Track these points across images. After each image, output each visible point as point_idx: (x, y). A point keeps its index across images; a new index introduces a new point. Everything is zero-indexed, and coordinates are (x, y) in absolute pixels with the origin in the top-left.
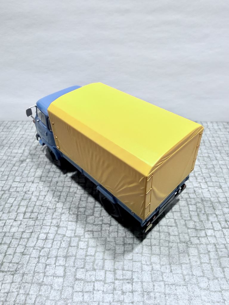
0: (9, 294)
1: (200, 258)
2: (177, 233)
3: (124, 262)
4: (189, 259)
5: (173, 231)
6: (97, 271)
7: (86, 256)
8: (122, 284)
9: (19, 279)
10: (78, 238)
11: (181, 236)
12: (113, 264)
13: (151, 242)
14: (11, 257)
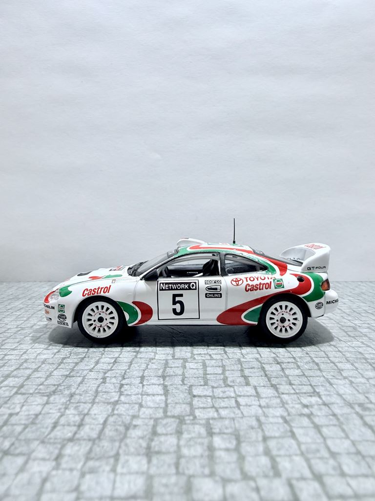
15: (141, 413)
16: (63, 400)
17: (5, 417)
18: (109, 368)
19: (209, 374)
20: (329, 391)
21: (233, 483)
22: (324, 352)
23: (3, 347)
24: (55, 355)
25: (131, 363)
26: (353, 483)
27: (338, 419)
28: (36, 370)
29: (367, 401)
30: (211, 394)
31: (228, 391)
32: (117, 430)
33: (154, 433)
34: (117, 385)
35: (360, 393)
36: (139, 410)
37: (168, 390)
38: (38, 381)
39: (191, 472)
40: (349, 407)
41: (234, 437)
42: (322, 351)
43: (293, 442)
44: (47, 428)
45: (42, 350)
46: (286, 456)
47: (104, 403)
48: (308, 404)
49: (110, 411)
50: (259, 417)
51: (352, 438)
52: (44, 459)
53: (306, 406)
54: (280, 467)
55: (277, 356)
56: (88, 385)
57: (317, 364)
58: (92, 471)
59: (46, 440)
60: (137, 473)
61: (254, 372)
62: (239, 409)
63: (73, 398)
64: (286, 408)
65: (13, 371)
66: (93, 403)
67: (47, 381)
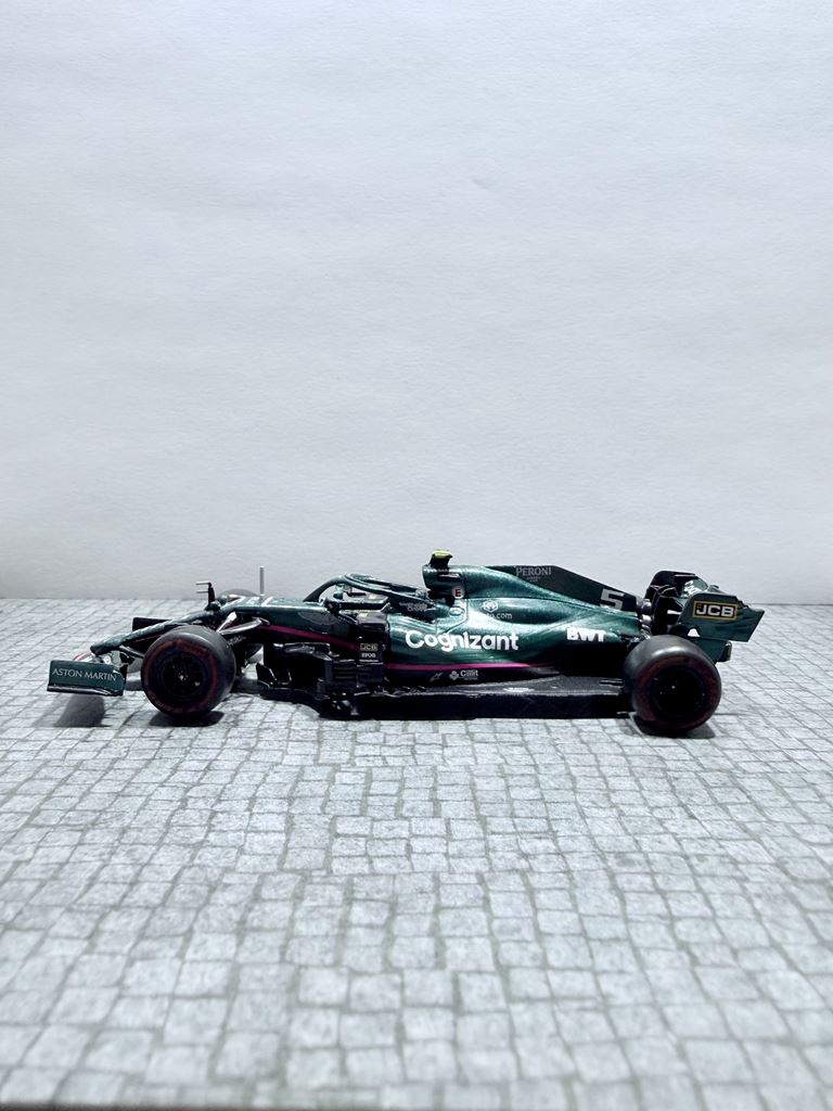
0: (67, 867)
1: (785, 794)
2: (687, 757)
3: (511, 804)
4: (749, 797)
5: (672, 753)
6: (413, 820)
7: (367, 795)
8: (517, 840)
9: (108, 837)
10: (330, 768)
11: (702, 761)
12: (472, 807)
13: (599, 771)
14: (77, 800)
15: (239, 864)
16: (109, 839)
17: (8, 867)
18: (196, 779)
19: (372, 795)
20: (575, 831)
21: (366, 978)
22: (596, 755)
23: (4, 736)
24: (100, 752)
25: (237, 771)
26: (555, 979)
27: (571, 879)
28: (63, 782)
29: (634, 848)
30: (367, 833)
31: (399, 826)
32: (194, 892)
33: (256, 898)
34: (204, 812)
35: (629, 834)
36: (237, 858)
37: (294, 824)
38: (67, 803)
39: (303, 960)
40: (598, 858)
41: (387, 906)
42: (592, 753)
43: (483, 915)
44: (77, 887)
45: (76, 742)
46: (464, 937)
47: (180, 845)
48: (530, 852)
49: (187, 859)
50: (439, 873)
51: (581, 910)
52: (70, 938)
53: (525, 856)
54: (448, 954)
55: (506, 762)
56: (154, 813)
57: (573, 779)
58: (146, 957)
59: (75, 907)
60: (218, 960)
61: (455, 793)
62: (409, 858)
63: (125, 836)
64: (488, 859)
65: (21, 784)
66: (160, 844)
67: (83, 804)
